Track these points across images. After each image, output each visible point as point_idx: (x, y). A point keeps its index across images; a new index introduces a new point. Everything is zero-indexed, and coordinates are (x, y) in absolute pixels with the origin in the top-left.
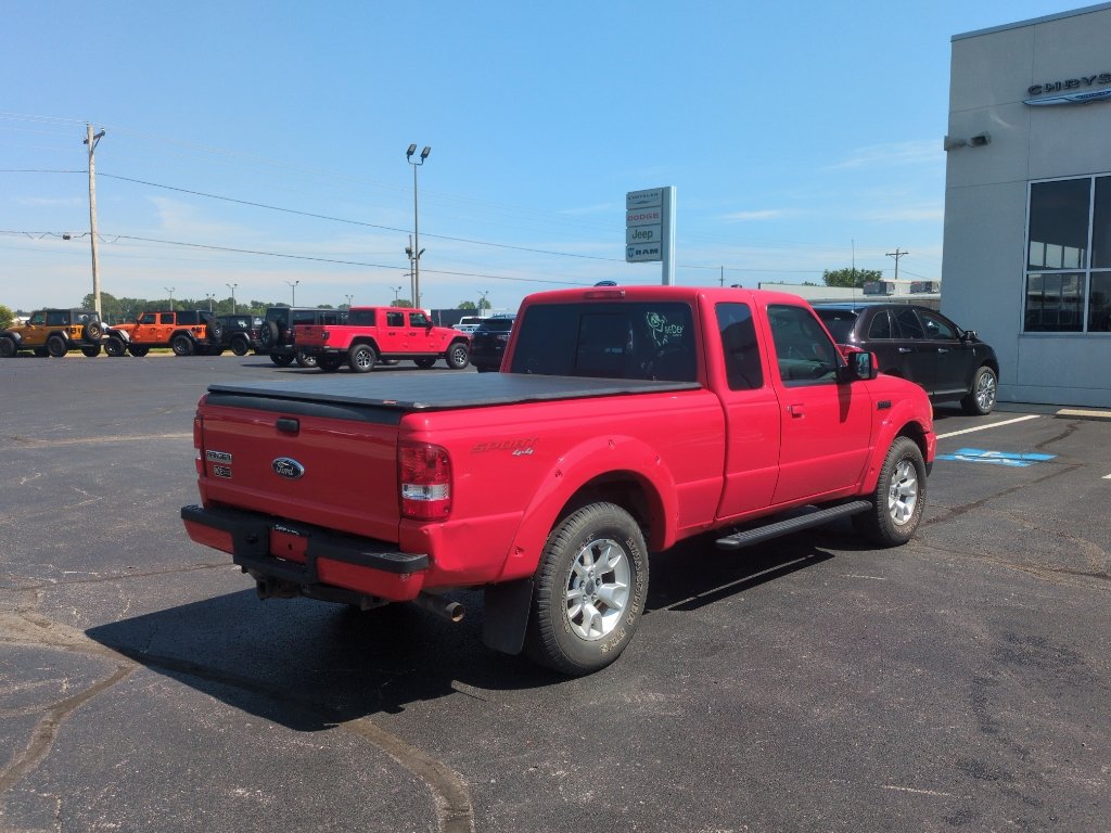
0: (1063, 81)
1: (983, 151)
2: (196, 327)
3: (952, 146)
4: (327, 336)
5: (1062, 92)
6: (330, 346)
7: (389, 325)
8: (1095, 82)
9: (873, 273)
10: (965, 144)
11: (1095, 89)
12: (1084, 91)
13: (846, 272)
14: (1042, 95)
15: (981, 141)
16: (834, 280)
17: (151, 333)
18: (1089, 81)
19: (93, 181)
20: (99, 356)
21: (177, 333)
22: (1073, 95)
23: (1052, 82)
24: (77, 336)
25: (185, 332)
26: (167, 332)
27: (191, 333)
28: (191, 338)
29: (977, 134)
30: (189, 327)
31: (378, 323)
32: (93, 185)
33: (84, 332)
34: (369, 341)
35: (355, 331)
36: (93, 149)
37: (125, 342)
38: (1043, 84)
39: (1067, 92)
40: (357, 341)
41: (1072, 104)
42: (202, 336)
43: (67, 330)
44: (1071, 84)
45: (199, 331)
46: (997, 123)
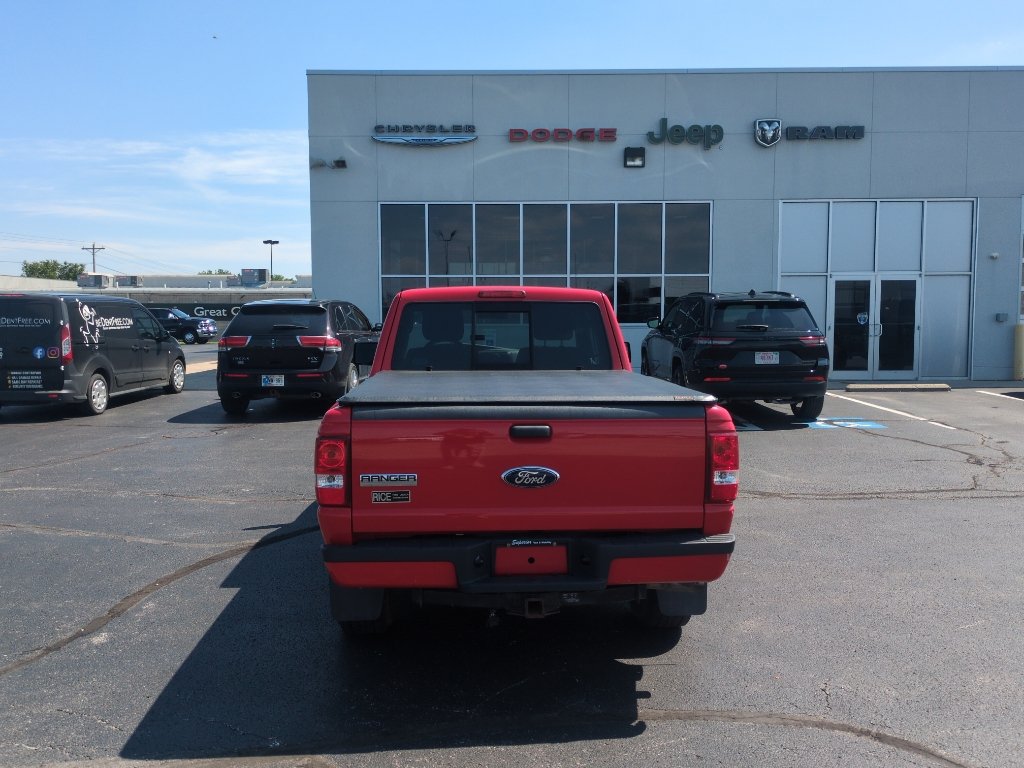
0: (400, 125)
1: (342, 172)
3: (316, 165)
5: (400, 134)
8: (424, 131)
9: (76, 266)
10: (326, 166)
11: (424, 136)
12: (414, 137)
13: (47, 264)
14: (385, 134)
15: (341, 164)
16: (33, 271)
18: (419, 129)
22: (409, 138)
23: (393, 125)
29: (337, 158)
38: (385, 125)
39: (404, 134)
41: (407, 145)
44: (407, 129)
46: (351, 151)
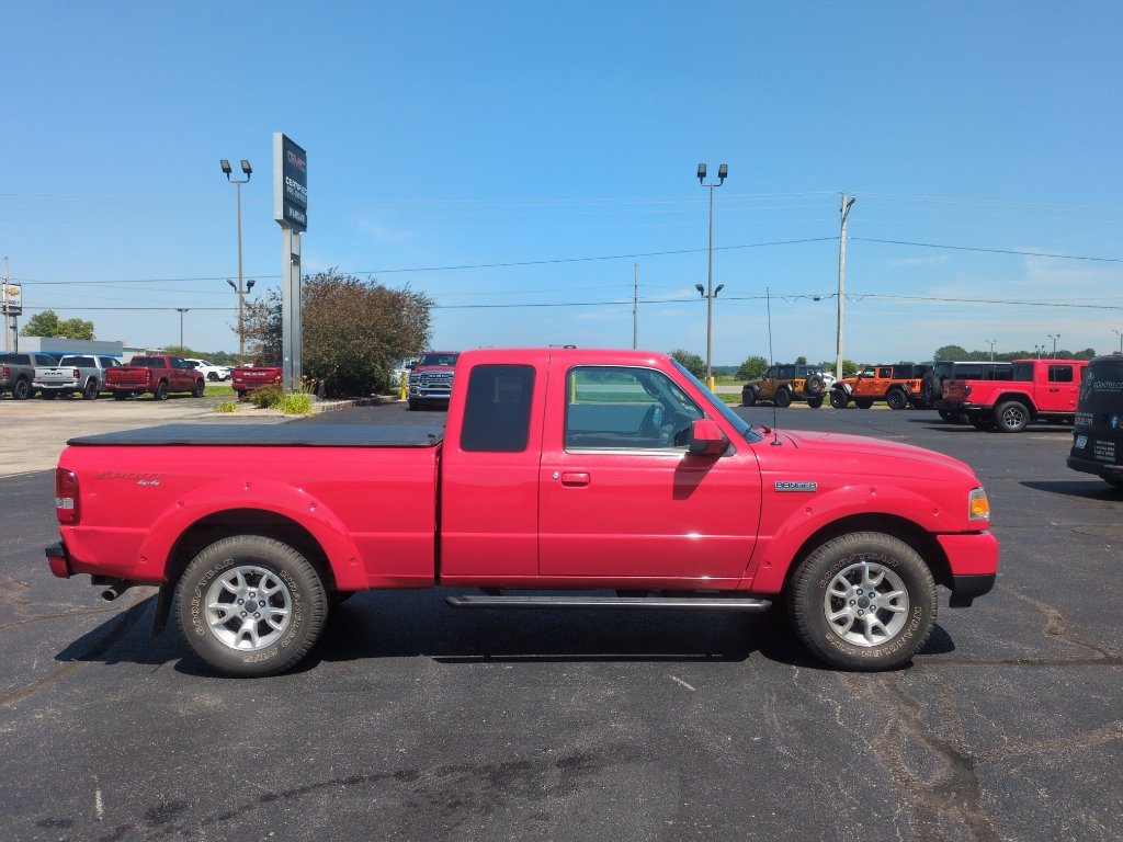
2: (910, 381)
4: (967, 393)
6: (970, 402)
7: (1051, 379)
17: (870, 386)
19: (843, 246)
20: (823, 406)
21: (893, 387)
24: (800, 388)
25: (899, 386)
26: (884, 386)
27: (905, 387)
28: (905, 392)
30: (905, 381)
31: (1036, 378)
32: (843, 250)
33: (806, 386)
34: (1022, 398)
35: (1001, 387)
36: (846, 215)
37: (847, 395)
40: (1004, 398)
42: (917, 389)
43: (791, 384)
45: (913, 385)
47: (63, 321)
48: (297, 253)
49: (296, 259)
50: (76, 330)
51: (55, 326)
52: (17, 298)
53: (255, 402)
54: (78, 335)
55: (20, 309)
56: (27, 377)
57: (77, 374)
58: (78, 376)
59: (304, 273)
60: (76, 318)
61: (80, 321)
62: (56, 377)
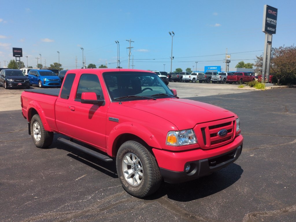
47: (246, 64)
48: (270, 41)
49: (270, 43)
50: (249, 66)
51: (243, 65)
52: (230, 58)
53: (249, 85)
54: (249, 67)
55: (230, 61)
56: (210, 78)
57: (221, 77)
58: (221, 78)
59: (272, 47)
60: (249, 63)
61: (250, 64)
62: (215, 78)
